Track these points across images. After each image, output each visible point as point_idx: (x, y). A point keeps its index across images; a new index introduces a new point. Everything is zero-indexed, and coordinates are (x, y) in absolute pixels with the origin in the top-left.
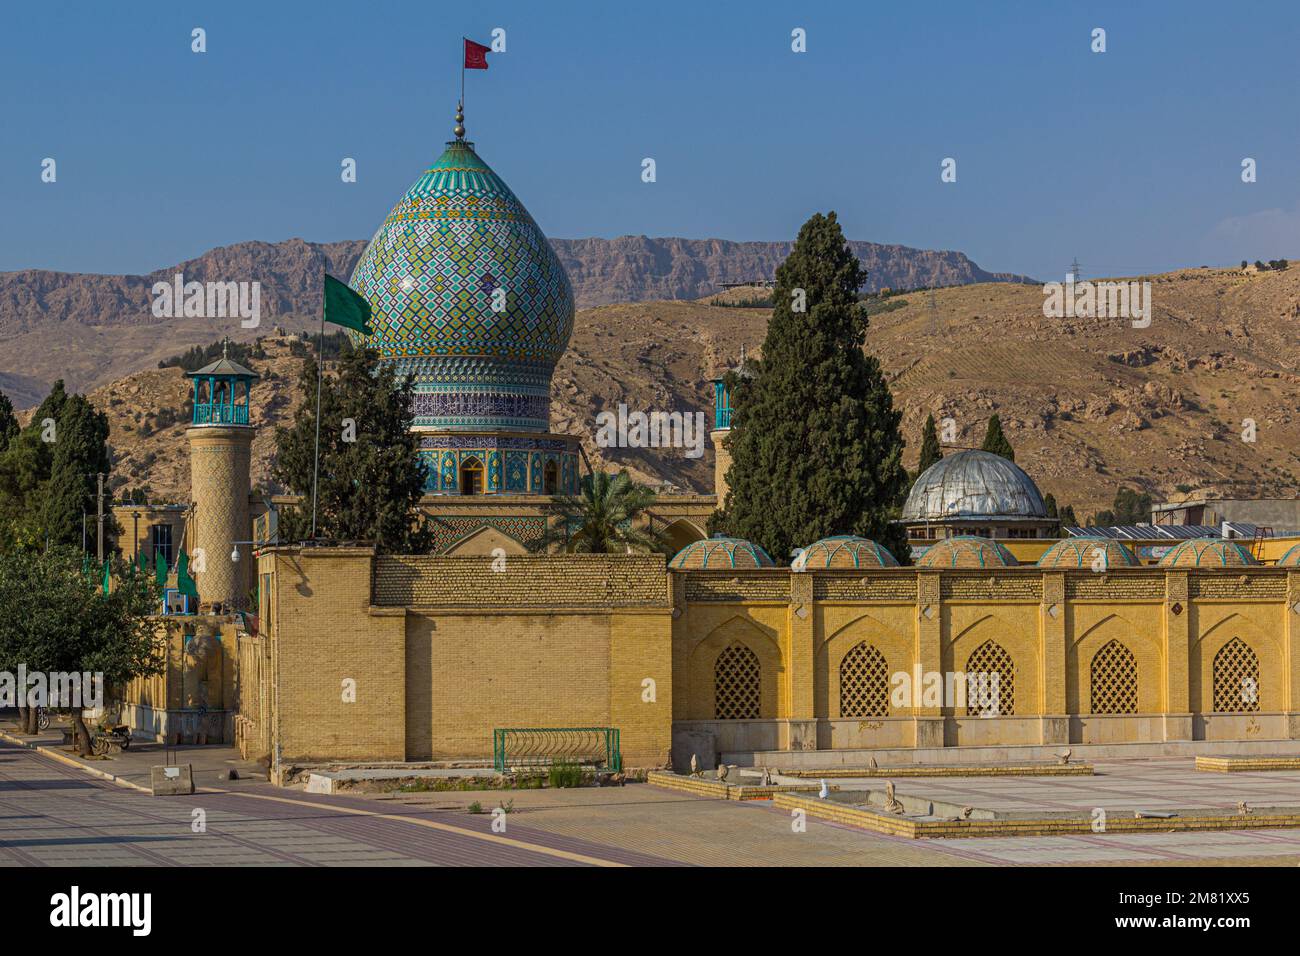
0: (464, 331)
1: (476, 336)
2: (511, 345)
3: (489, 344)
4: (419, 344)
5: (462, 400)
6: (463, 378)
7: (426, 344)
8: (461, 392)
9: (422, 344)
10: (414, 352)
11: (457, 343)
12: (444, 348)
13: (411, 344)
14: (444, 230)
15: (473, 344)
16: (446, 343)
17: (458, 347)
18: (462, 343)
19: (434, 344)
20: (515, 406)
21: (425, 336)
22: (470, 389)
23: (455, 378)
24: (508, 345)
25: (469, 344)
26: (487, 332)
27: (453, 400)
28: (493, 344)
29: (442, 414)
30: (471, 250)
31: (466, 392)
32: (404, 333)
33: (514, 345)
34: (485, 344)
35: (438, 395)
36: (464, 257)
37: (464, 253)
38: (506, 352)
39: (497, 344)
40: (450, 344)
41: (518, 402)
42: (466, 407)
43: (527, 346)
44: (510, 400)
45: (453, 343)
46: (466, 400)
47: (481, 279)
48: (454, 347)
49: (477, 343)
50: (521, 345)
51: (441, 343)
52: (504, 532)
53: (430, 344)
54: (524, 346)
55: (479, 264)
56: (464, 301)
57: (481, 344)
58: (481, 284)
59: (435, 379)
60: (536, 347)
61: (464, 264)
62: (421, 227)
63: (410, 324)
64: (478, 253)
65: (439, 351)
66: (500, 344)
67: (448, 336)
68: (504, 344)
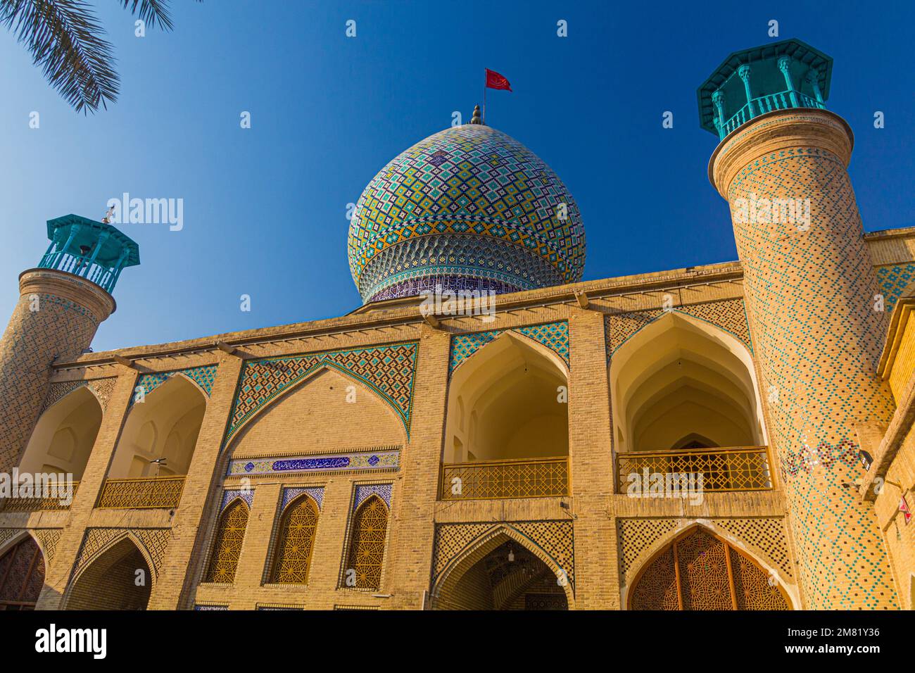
0: (410, 207)
1: (423, 210)
2: (468, 217)
3: (439, 217)
4: (373, 240)
7: (378, 236)
11: (405, 224)
12: (394, 233)
15: (421, 220)
16: (394, 228)
17: (406, 228)
18: (409, 223)
19: (384, 233)
21: (376, 227)
22: (421, 273)
24: (463, 217)
25: (417, 221)
26: (435, 203)
28: (444, 217)
33: (472, 217)
34: (435, 218)
38: (463, 227)
39: (449, 217)
40: (398, 227)
43: (491, 220)
45: (401, 225)
48: (403, 229)
49: (426, 219)
50: (482, 219)
51: (390, 229)
52: (350, 372)
53: (381, 234)
54: (487, 219)
56: (409, 177)
57: (430, 218)
58: (430, 159)
60: (505, 223)
65: (390, 240)
66: (453, 217)
67: (395, 218)
68: (458, 217)
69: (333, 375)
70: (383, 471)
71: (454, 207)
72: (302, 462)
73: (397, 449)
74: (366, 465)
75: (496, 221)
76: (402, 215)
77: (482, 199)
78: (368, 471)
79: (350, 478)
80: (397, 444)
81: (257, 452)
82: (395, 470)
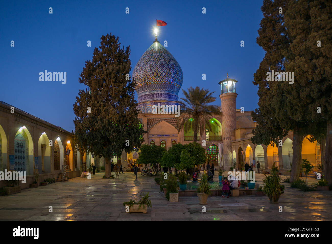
0: (157, 77)
1: (160, 78)
2: (168, 81)
3: (163, 80)
4: (147, 82)
5: (157, 94)
6: (157, 89)
7: (148, 81)
8: (157, 93)
9: (147, 81)
10: (146, 84)
11: (156, 80)
12: (153, 82)
13: (145, 82)
14: (152, 55)
15: (159, 80)
16: (153, 81)
17: (156, 82)
18: (157, 80)
20: (170, 96)
21: (148, 79)
22: (159, 92)
23: (156, 89)
25: (158, 80)
27: (155, 95)
28: (164, 80)
29: (153, 98)
30: (158, 59)
31: (158, 93)
32: (143, 79)
34: (162, 80)
35: (152, 94)
36: (157, 60)
37: (157, 59)
38: (167, 83)
39: (165, 81)
41: (171, 95)
42: (158, 96)
43: (172, 82)
44: (169, 95)
45: (155, 81)
46: (158, 95)
47: (161, 65)
49: (160, 80)
51: (152, 81)
52: (167, 122)
53: (149, 81)
55: (160, 61)
56: (157, 70)
57: (161, 80)
58: (161, 66)
59: (151, 90)
61: (157, 61)
62: (147, 56)
63: (144, 77)
64: (160, 59)
65: (151, 83)
66: (166, 81)
67: (153, 79)
68: (167, 81)
69: (164, 122)
70: (175, 137)
71: (166, 79)
72: (162, 135)
73: (177, 134)
74: (172, 136)
75: (173, 82)
76: (155, 78)
77: (171, 77)
78: (173, 137)
79: (170, 138)
80: (177, 133)
81: (154, 134)
82: (177, 137)
